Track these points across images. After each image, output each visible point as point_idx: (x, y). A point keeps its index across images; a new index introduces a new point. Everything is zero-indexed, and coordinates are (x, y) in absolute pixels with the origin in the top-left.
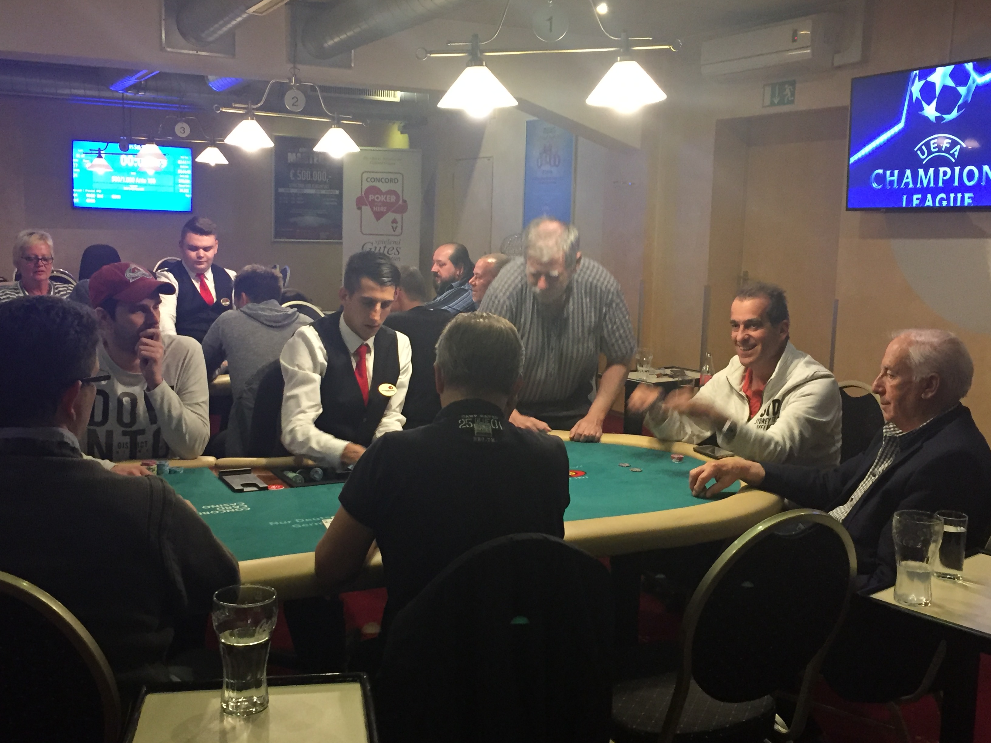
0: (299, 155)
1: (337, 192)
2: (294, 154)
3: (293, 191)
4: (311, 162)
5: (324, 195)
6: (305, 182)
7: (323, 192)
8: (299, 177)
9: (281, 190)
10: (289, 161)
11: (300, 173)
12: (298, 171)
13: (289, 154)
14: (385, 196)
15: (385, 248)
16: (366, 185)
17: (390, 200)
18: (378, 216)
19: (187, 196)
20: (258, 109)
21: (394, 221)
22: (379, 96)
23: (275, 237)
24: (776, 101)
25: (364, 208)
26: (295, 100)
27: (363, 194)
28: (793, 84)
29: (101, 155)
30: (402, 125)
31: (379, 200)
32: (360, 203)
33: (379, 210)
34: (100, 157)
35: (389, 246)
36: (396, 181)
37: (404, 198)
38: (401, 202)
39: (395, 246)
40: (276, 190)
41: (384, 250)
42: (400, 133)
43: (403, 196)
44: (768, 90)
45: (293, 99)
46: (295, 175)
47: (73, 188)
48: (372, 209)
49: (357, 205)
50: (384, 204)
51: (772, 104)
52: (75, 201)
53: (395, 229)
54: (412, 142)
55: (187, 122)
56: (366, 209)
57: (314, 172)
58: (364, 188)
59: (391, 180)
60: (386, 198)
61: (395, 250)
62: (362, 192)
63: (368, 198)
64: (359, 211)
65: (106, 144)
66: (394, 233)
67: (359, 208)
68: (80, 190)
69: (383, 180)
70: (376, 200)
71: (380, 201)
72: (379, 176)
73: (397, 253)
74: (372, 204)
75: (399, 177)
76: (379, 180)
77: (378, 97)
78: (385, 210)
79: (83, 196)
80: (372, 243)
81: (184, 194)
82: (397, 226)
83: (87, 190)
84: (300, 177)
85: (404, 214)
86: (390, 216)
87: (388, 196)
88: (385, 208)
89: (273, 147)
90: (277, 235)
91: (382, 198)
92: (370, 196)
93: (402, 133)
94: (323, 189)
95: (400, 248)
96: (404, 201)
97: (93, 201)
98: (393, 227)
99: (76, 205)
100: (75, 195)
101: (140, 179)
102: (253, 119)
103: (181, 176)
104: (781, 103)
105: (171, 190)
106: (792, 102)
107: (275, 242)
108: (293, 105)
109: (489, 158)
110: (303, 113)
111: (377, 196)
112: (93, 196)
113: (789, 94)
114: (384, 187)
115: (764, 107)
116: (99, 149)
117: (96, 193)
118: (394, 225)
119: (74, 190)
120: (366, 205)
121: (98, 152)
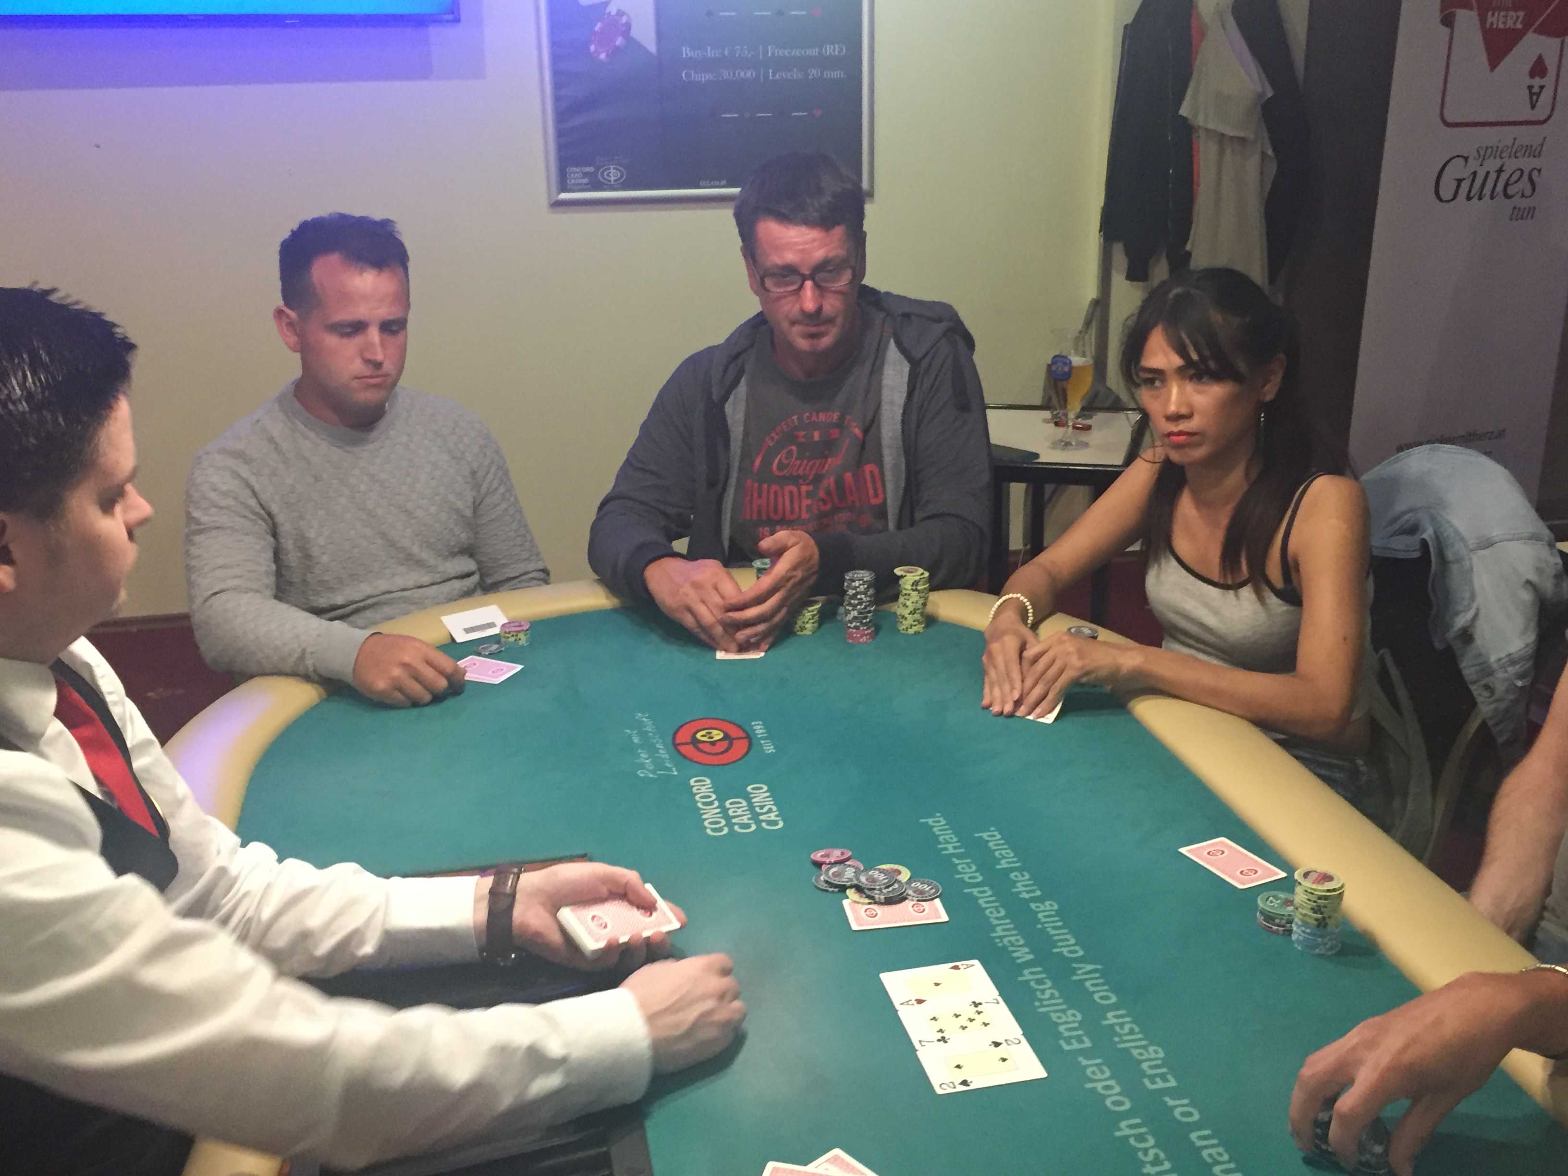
15: (1500, 171)
21: (1539, 69)
33: (1501, 26)
35: (1511, 165)
39: (1527, 163)
41: (1498, 178)
48: (1483, 20)
53: (1535, 97)
61: (1524, 183)
64: (1446, 30)
66: (1527, 114)
67: (1448, 21)
73: (1528, 192)
80: (1466, 159)
82: (1542, 87)
95: (1539, 171)
98: (1530, 88)
118: (1537, 82)
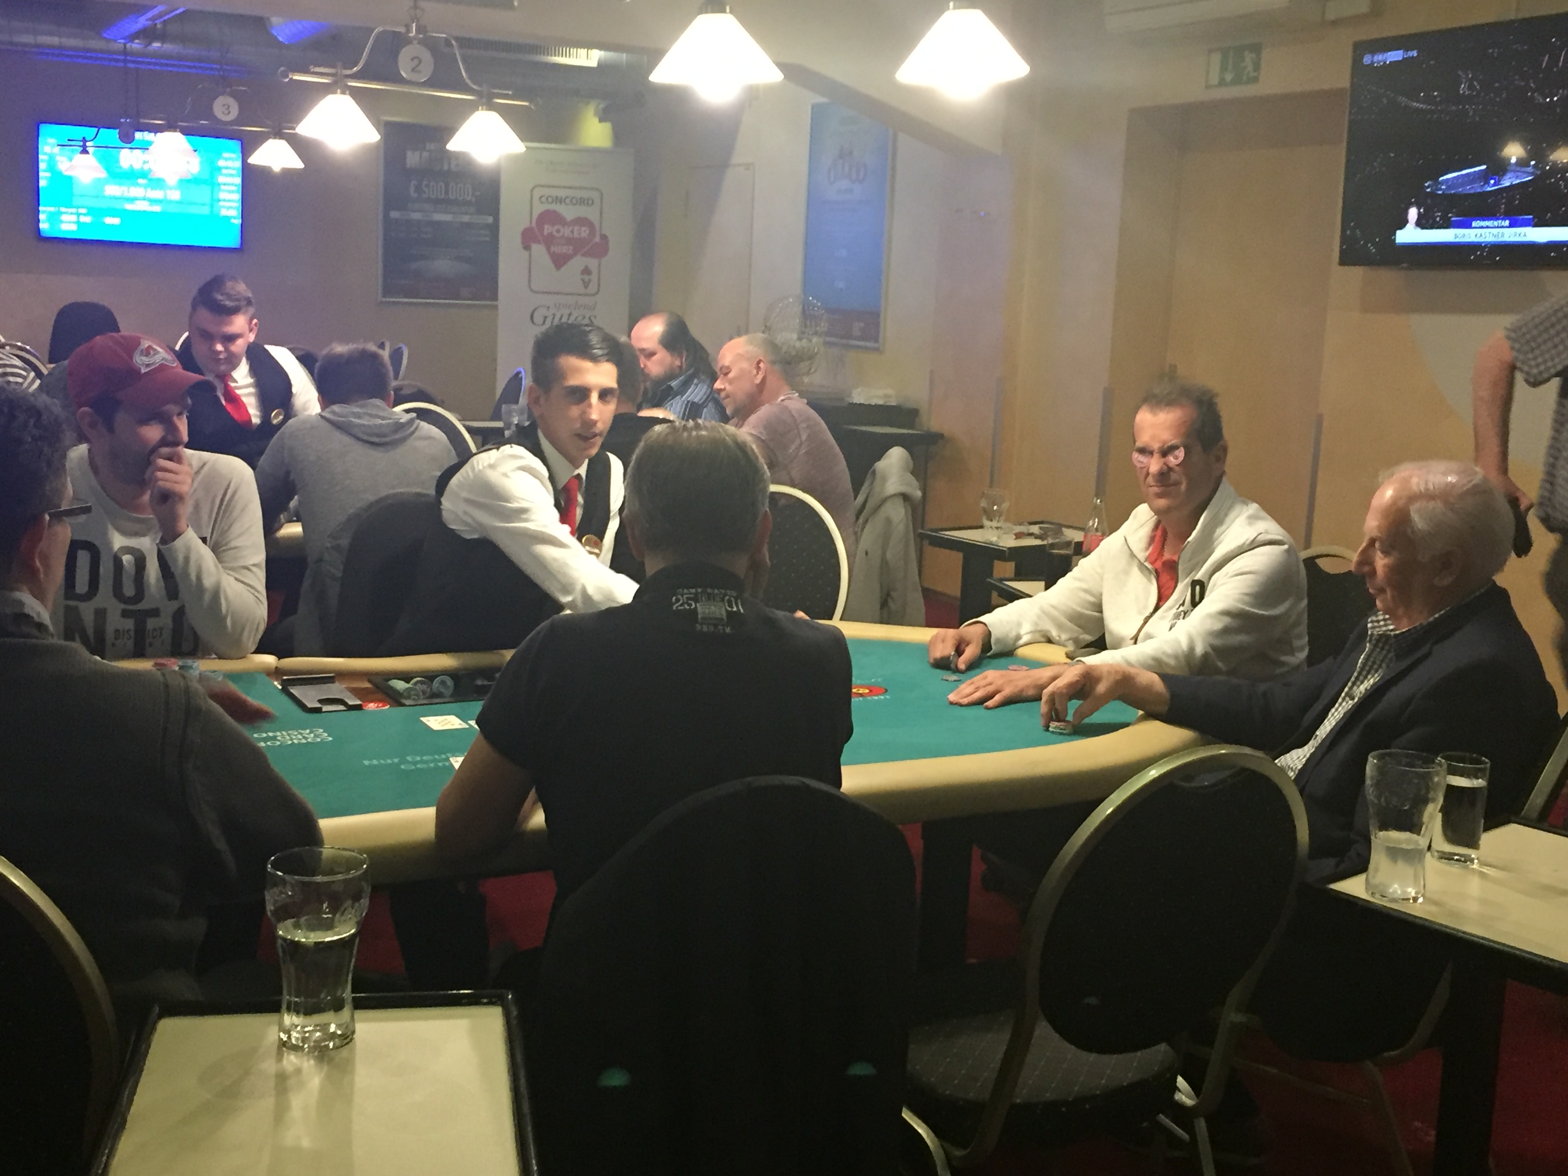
0: (425, 154)
1: (490, 220)
2: (417, 154)
3: (416, 216)
4: (446, 168)
5: (468, 225)
6: (436, 202)
7: (466, 219)
8: (425, 192)
9: (394, 214)
10: (408, 166)
11: (427, 186)
12: (425, 183)
13: (409, 154)
14: (571, 228)
16: (539, 209)
17: (579, 234)
18: (559, 261)
19: (233, 221)
20: (354, 77)
22: (562, 56)
23: (384, 296)
24: (1229, 77)
25: (535, 247)
26: (416, 62)
27: (534, 224)
28: (1256, 49)
29: (87, 149)
30: (602, 106)
31: (561, 234)
32: (528, 238)
34: (85, 151)
36: (590, 202)
37: (603, 232)
38: (597, 239)
40: (386, 216)
42: (596, 120)
43: (601, 229)
44: (1216, 58)
45: (412, 59)
46: (418, 189)
47: (39, 205)
49: (523, 243)
50: (569, 241)
51: (1222, 83)
52: (44, 226)
54: (618, 136)
55: (234, 95)
56: (538, 250)
57: (451, 185)
58: (536, 215)
59: (582, 201)
60: (572, 232)
62: (531, 219)
63: (541, 228)
65: (95, 130)
68: (52, 209)
69: (568, 201)
70: (555, 233)
71: (563, 236)
72: (562, 193)
74: (549, 241)
75: (595, 195)
76: (559, 200)
77: (560, 58)
78: (571, 252)
79: (54, 218)
81: (228, 218)
83: (63, 209)
84: (427, 191)
85: (604, 260)
86: (578, 263)
87: (576, 228)
88: (571, 248)
89: (380, 139)
90: (387, 292)
91: (566, 231)
92: (546, 227)
93: (601, 121)
94: (466, 214)
96: (604, 237)
97: (74, 227)
99: (44, 234)
100: (42, 217)
101: (154, 192)
102: (343, 93)
103: (223, 187)
104: (1237, 81)
105: (206, 210)
106: (1255, 80)
107: (381, 302)
108: (413, 70)
109: (748, 166)
110: (432, 83)
111: (556, 227)
112: (74, 218)
113: (1250, 68)
114: (568, 212)
115: (1208, 87)
116: (84, 138)
117: (79, 215)
119: (41, 208)
120: (539, 242)
121: (81, 144)
